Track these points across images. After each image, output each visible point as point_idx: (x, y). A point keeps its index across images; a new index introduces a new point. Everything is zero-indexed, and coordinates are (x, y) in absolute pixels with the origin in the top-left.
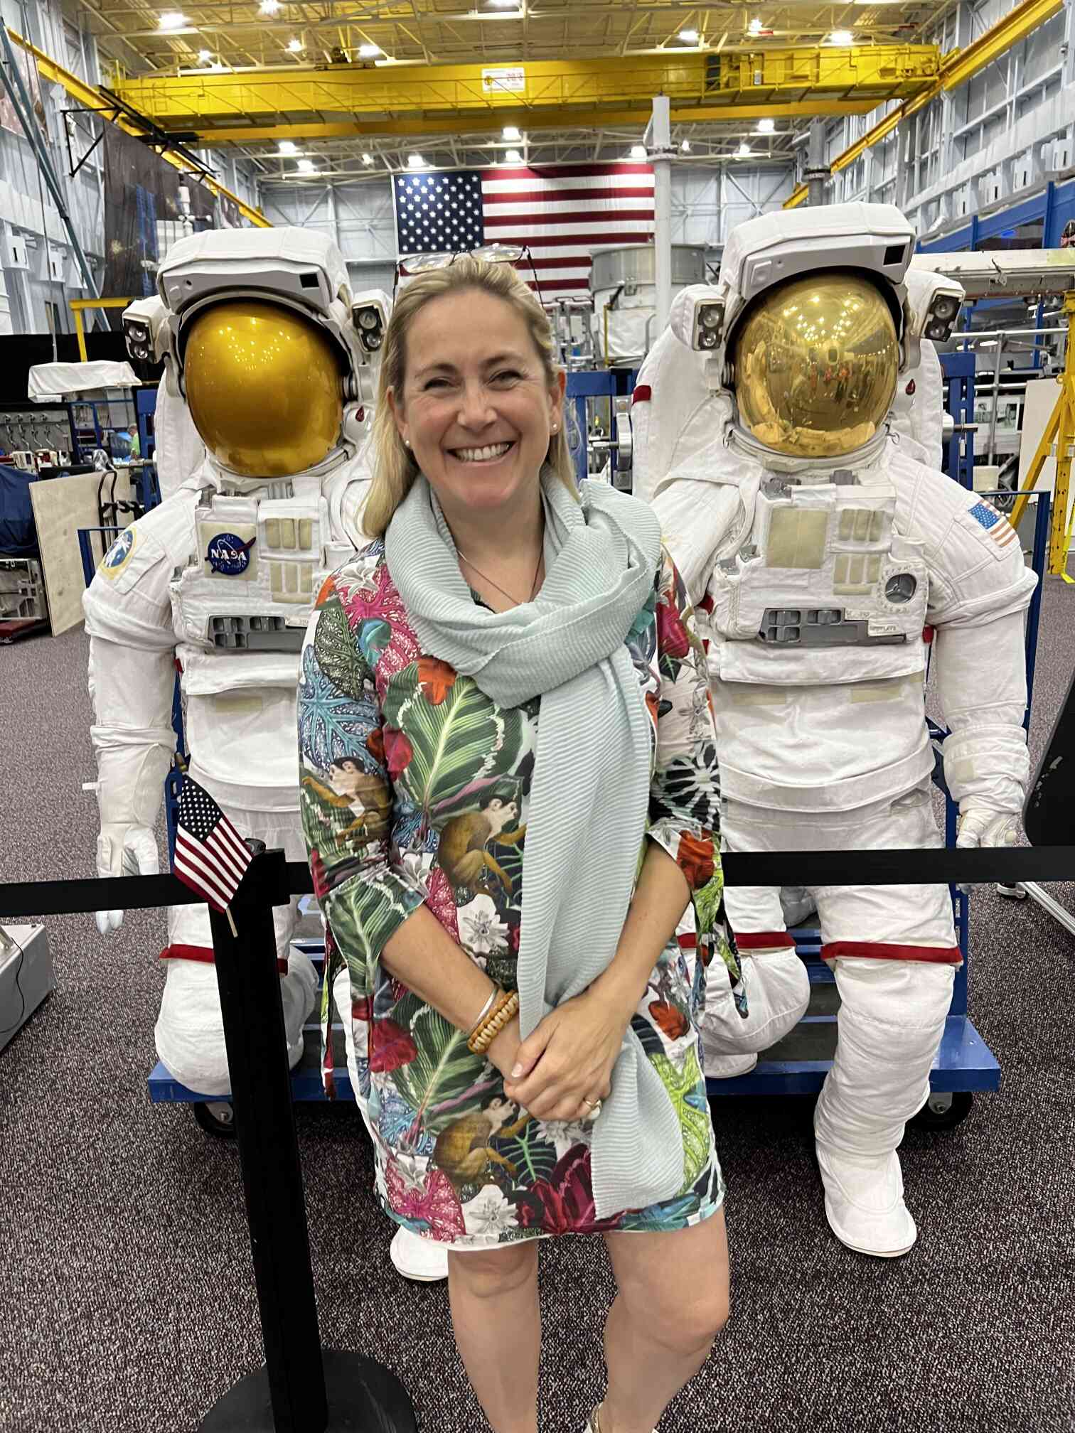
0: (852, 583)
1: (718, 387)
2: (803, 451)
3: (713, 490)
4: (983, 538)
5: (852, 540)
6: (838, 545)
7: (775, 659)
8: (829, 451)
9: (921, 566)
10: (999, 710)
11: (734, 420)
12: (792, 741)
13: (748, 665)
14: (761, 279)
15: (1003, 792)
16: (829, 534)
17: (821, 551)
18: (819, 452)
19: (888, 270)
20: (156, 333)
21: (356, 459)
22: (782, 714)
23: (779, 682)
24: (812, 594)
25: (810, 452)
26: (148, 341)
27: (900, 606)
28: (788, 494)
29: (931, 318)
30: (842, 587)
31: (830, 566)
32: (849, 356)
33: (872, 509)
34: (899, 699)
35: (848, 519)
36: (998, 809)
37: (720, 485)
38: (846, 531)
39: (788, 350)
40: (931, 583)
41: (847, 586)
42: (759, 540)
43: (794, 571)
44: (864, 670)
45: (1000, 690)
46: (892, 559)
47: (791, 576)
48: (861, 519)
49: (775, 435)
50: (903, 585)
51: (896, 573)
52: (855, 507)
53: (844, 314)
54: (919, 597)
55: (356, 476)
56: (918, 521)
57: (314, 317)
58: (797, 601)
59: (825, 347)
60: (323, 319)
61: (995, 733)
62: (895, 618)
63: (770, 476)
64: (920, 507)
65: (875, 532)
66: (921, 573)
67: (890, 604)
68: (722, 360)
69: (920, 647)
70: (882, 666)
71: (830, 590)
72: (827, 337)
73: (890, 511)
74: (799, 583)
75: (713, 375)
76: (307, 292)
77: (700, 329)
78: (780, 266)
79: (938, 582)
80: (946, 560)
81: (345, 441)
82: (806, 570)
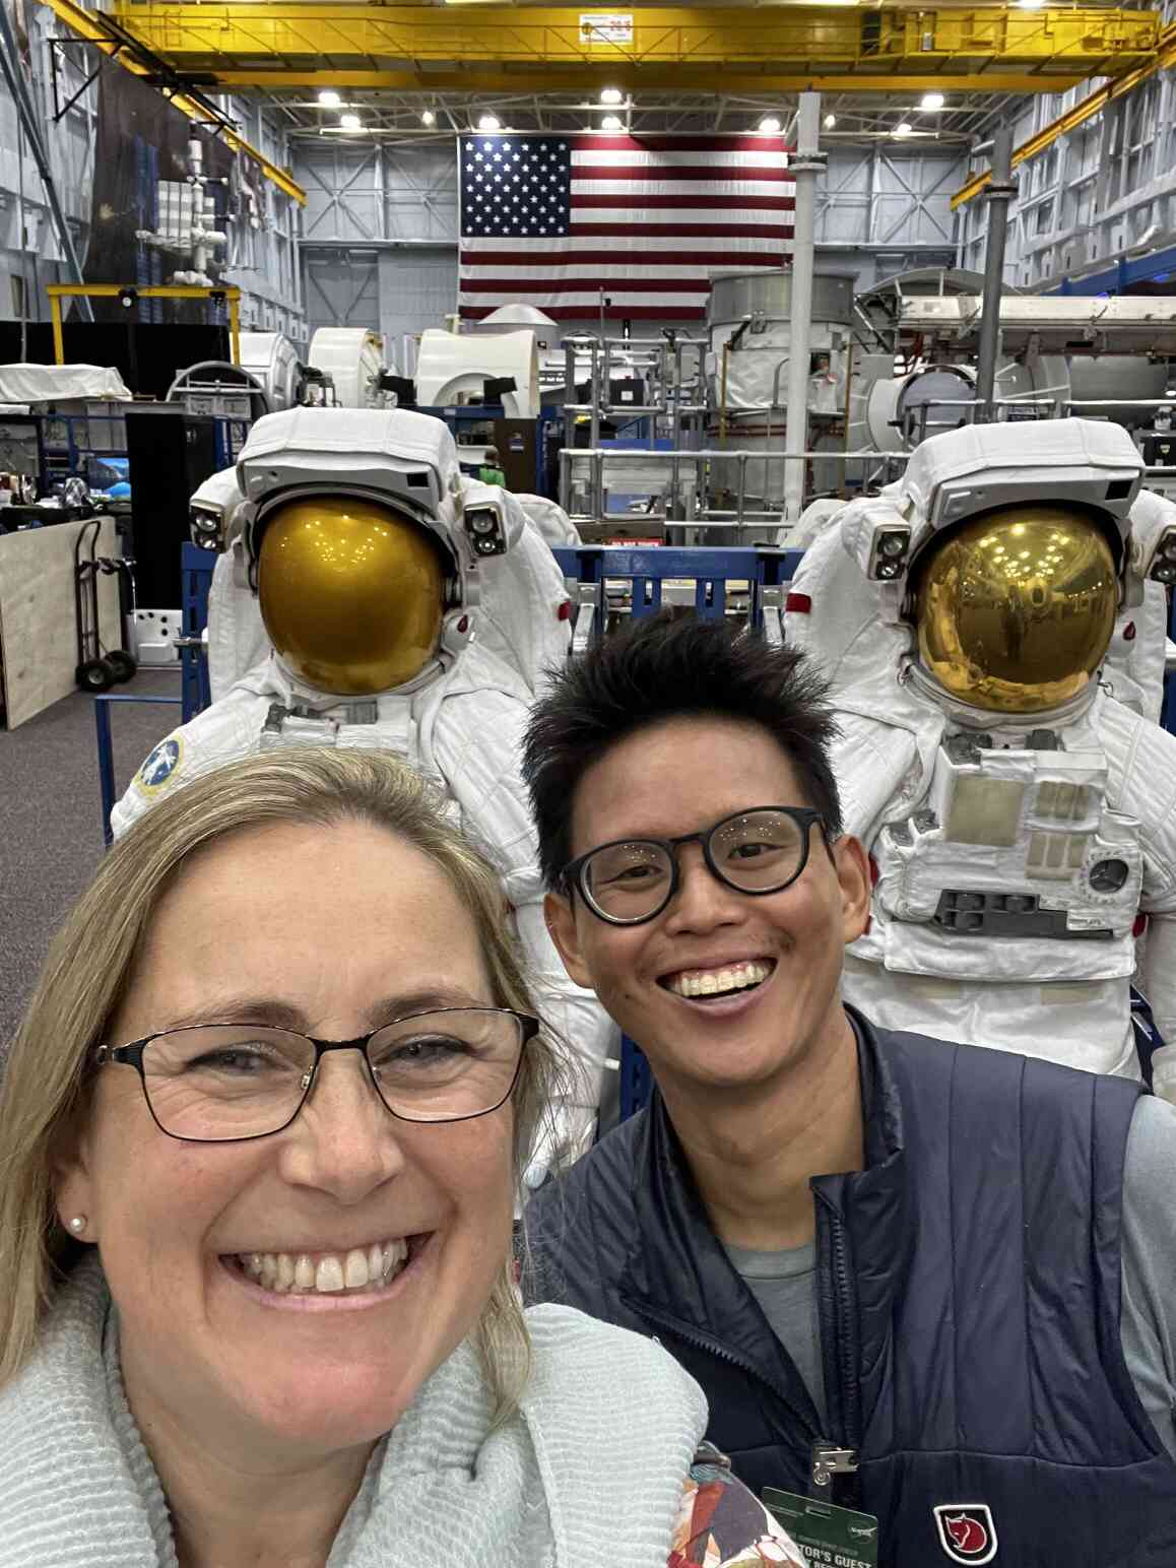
0: (1049, 866)
1: (895, 620)
2: (993, 702)
3: (882, 731)
5: (1051, 818)
6: (1033, 822)
7: (951, 948)
8: (1028, 706)
9: (1134, 851)
11: (913, 653)
13: (919, 952)
14: (957, 510)
16: (1024, 809)
17: (1014, 829)
18: (1013, 705)
19: (1109, 504)
20: (229, 522)
21: (454, 670)
22: (956, 1012)
23: (956, 975)
24: (1001, 876)
25: (1005, 706)
26: (218, 531)
27: (1107, 897)
28: (977, 759)
29: (1159, 558)
30: (1037, 870)
31: (1023, 844)
32: (1058, 596)
33: (1078, 783)
34: (1101, 1001)
35: (1048, 792)
37: (890, 726)
39: (983, 584)
40: (1146, 867)
41: (1043, 869)
42: (939, 805)
43: (981, 848)
44: (1060, 968)
46: (1101, 842)
47: (976, 854)
48: (1063, 794)
49: (960, 679)
50: (1111, 873)
51: (1104, 857)
52: (1058, 779)
53: (1051, 549)
54: (1129, 889)
55: (452, 689)
56: (1133, 793)
57: (419, 519)
58: (981, 883)
59: (1028, 586)
60: (429, 521)
62: (1100, 910)
63: (955, 729)
64: (1136, 776)
65: (1081, 810)
66: (1134, 860)
67: (1095, 894)
68: (902, 590)
69: (1129, 944)
70: (1083, 966)
71: (1023, 873)
72: (1031, 574)
73: (1100, 785)
74: (984, 862)
75: (889, 604)
76: (414, 492)
77: (878, 558)
78: (980, 497)
79: (1154, 868)
80: (1166, 844)
81: (442, 651)
82: (995, 848)
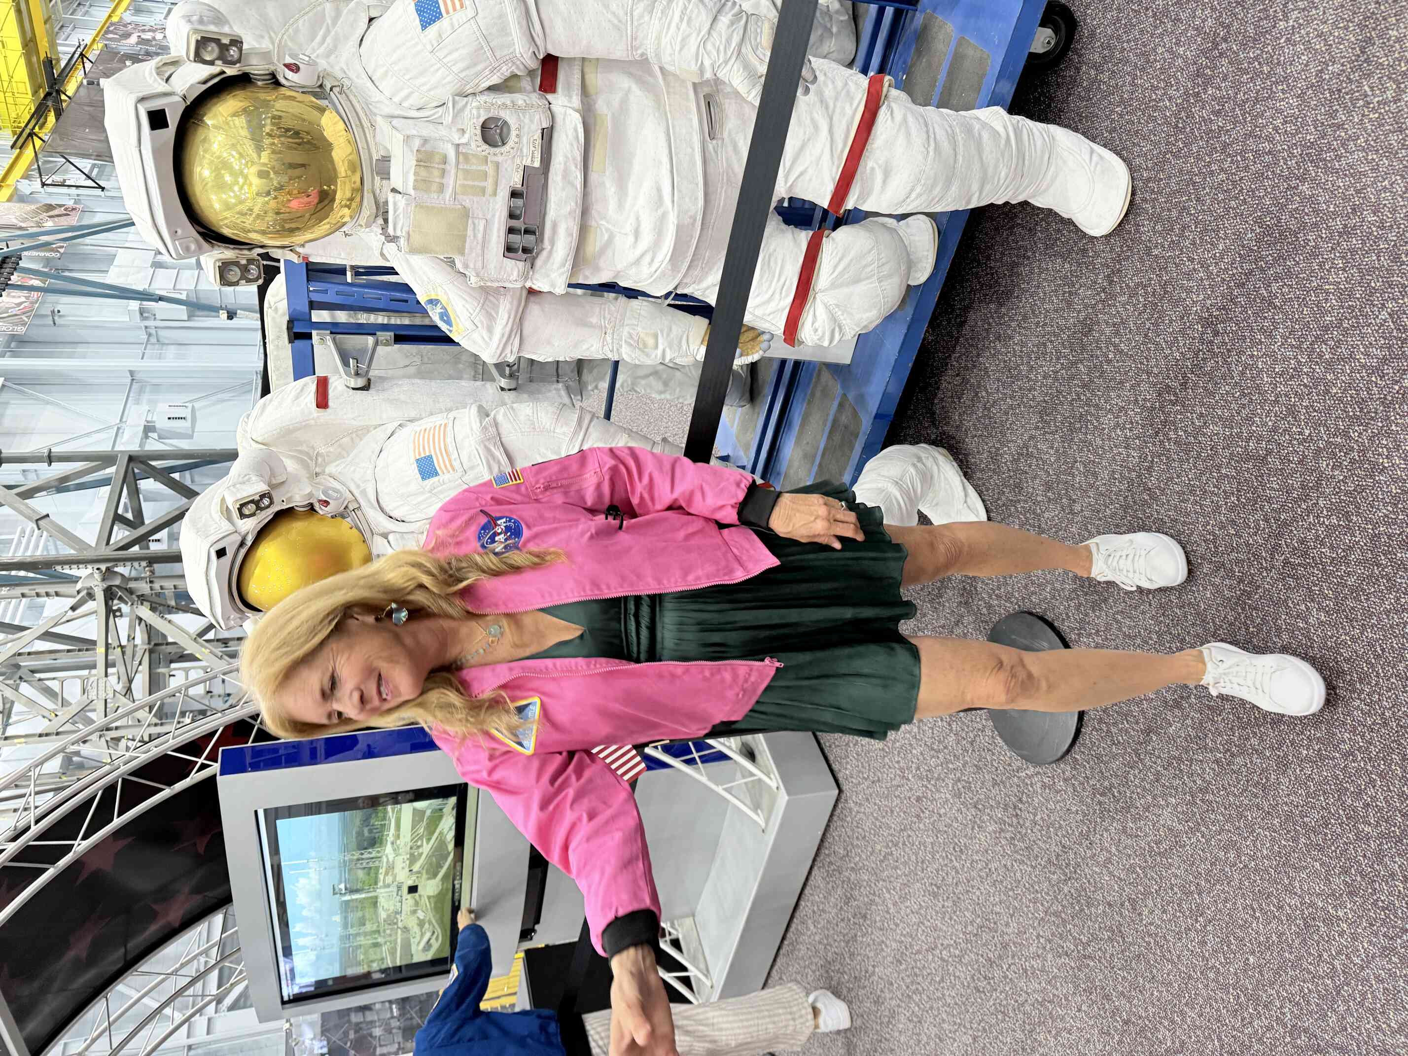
0: (486, 179)
4: (452, 25)
5: (444, 181)
6: (448, 194)
7: (552, 243)
9: (475, 112)
10: (635, 23)
12: (631, 239)
13: (555, 267)
15: (718, 51)
16: (436, 203)
17: (452, 211)
18: (358, 182)
21: (359, 499)
22: (606, 237)
23: (574, 244)
24: (494, 216)
27: (513, 133)
28: (396, 236)
30: (489, 190)
31: (467, 201)
33: (415, 163)
35: (422, 184)
36: (734, 59)
38: (434, 187)
41: (489, 184)
43: (470, 232)
44: (573, 168)
45: (616, 22)
46: (465, 140)
47: (475, 236)
48: (423, 173)
51: (479, 138)
52: (412, 179)
54: (507, 115)
56: (430, 90)
58: (499, 230)
61: (658, 38)
62: (525, 140)
65: (437, 159)
66: (481, 111)
67: (511, 143)
71: (491, 200)
72: (245, 177)
73: (417, 143)
74: (481, 228)
76: (230, 552)
77: (243, 282)
79: (495, 78)
80: (473, 71)
81: (345, 511)
82: (470, 221)
